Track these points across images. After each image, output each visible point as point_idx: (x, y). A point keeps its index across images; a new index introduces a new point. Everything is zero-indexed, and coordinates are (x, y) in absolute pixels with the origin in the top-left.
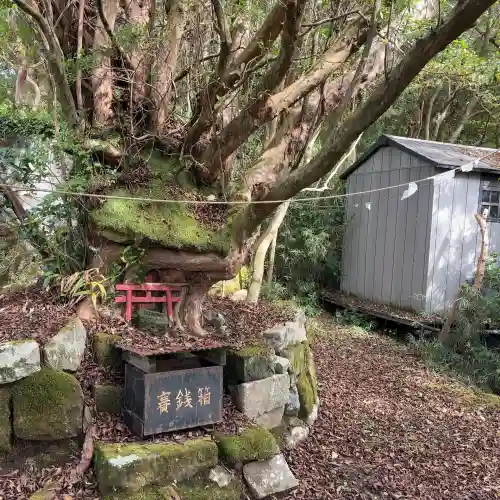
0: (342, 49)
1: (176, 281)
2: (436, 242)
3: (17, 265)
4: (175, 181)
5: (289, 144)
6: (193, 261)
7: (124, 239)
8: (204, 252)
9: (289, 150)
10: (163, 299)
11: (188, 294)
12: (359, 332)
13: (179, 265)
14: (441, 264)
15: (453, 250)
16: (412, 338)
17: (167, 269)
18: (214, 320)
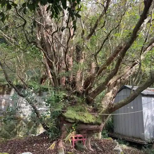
0: (128, 68)
1: (84, 134)
2: (145, 117)
3: (19, 129)
4: (83, 103)
5: (113, 92)
6: (91, 127)
7: (74, 121)
8: (95, 124)
9: (113, 93)
10: (81, 140)
11: (88, 137)
12: (125, 146)
13: (87, 128)
14: (147, 123)
15: (150, 119)
16: (143, 148)
17: (82, 130)
18: (94, 146)
